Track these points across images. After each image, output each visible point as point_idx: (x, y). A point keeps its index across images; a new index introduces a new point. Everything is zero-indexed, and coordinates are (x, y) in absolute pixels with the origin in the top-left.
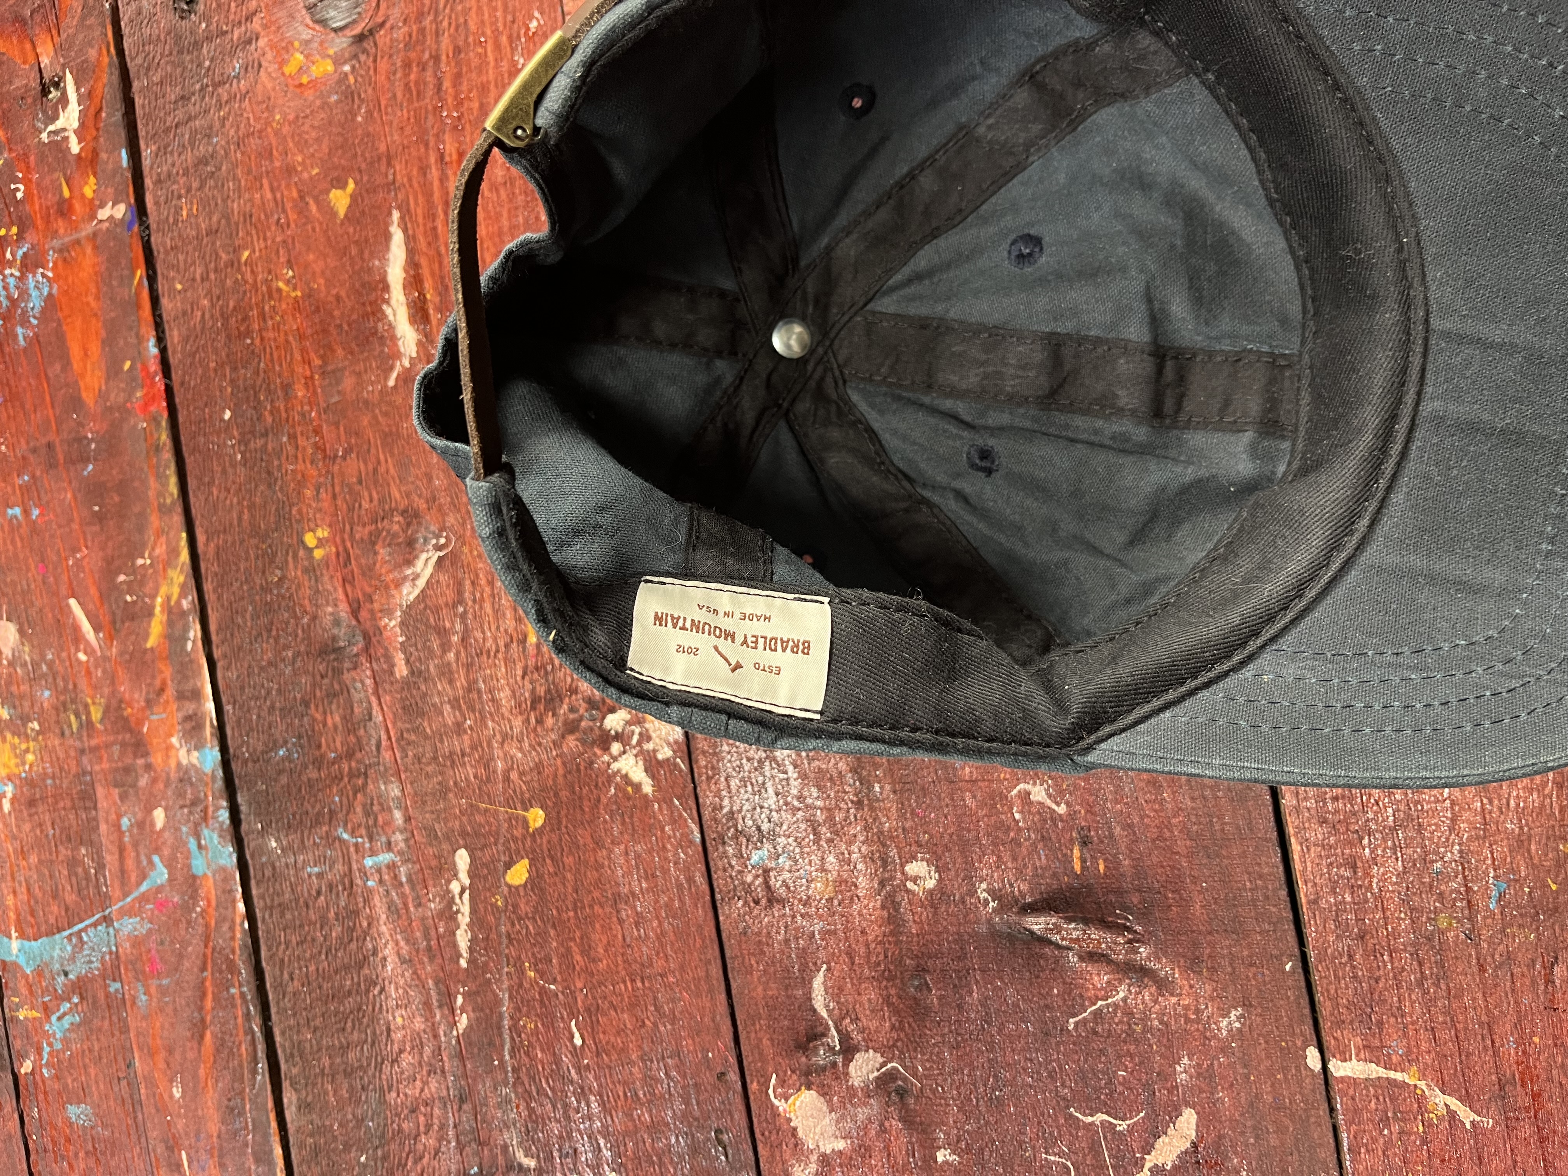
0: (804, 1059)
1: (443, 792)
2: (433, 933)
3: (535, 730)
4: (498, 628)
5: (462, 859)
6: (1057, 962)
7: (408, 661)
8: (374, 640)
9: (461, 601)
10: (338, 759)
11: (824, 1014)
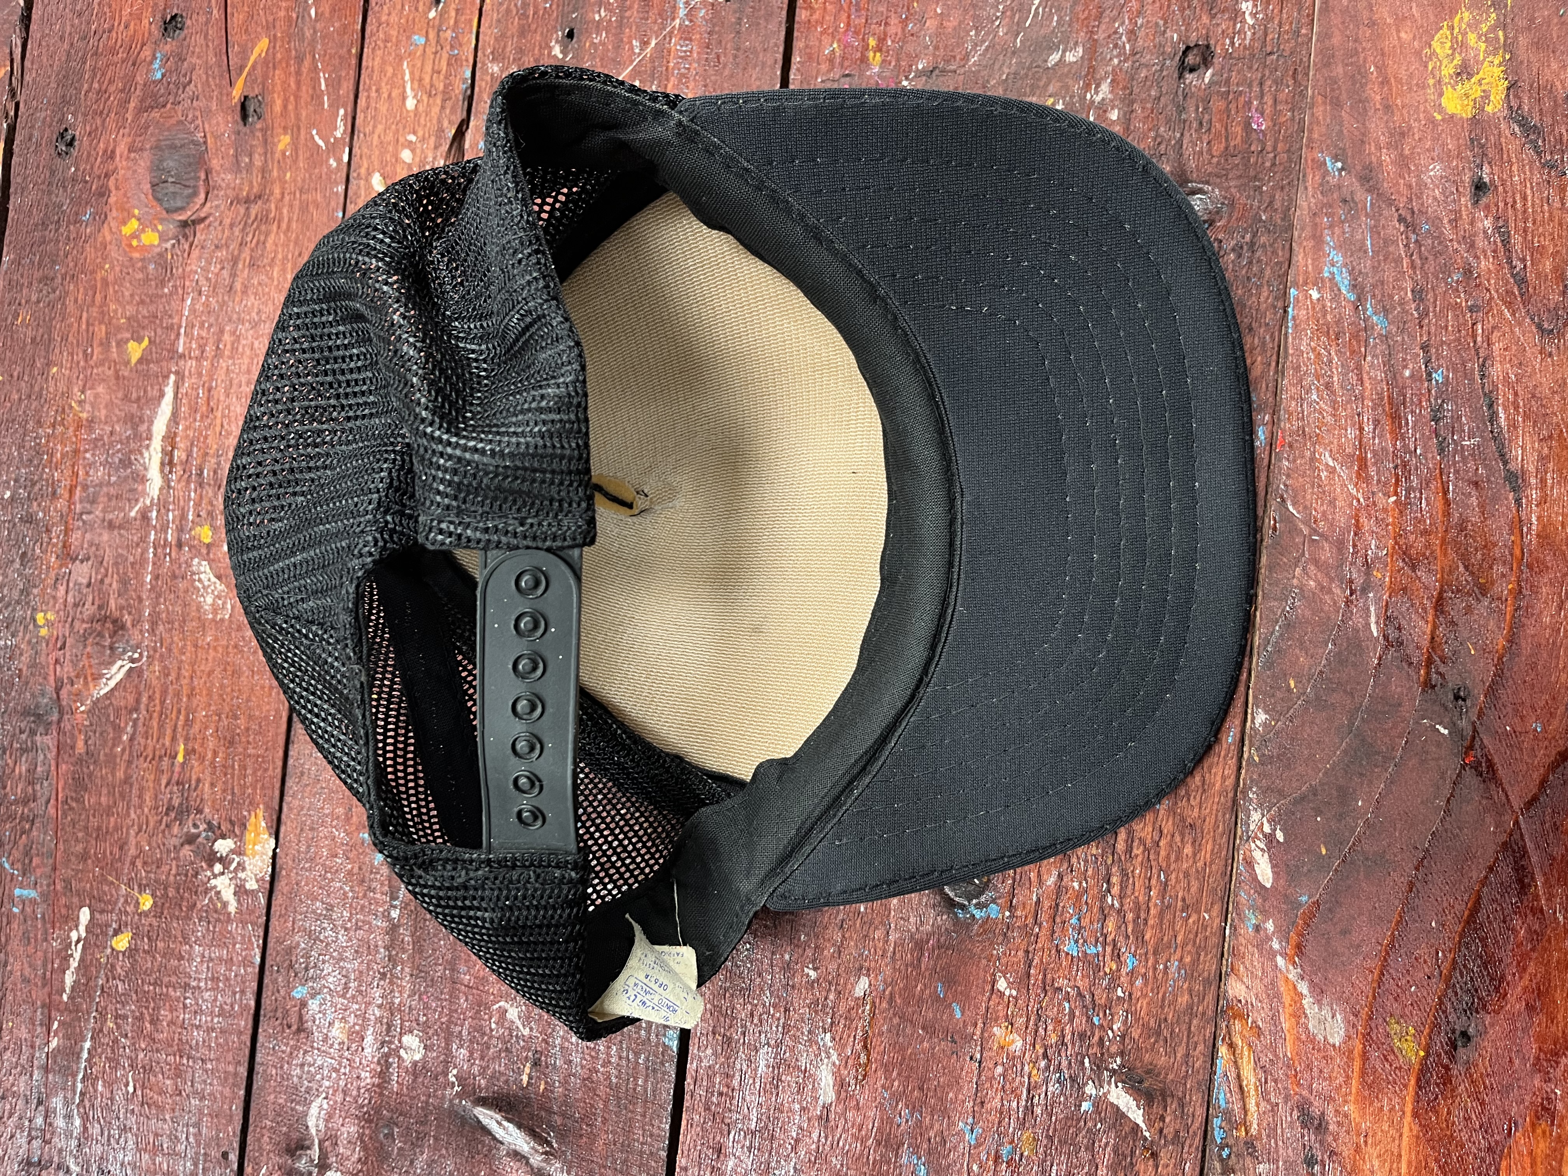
0: (290, 1161)
1: (84, 857)
2: (50, 966)
3: (163, 832)
4: (158, 741)
5: (85, 915)
6: (490, 1151)
7: (86, 742)
8: (66, 717)
9: (136, 710)
10: (16, 803)
11: (313, 1131)
